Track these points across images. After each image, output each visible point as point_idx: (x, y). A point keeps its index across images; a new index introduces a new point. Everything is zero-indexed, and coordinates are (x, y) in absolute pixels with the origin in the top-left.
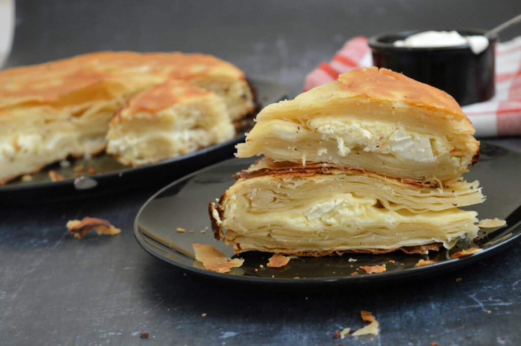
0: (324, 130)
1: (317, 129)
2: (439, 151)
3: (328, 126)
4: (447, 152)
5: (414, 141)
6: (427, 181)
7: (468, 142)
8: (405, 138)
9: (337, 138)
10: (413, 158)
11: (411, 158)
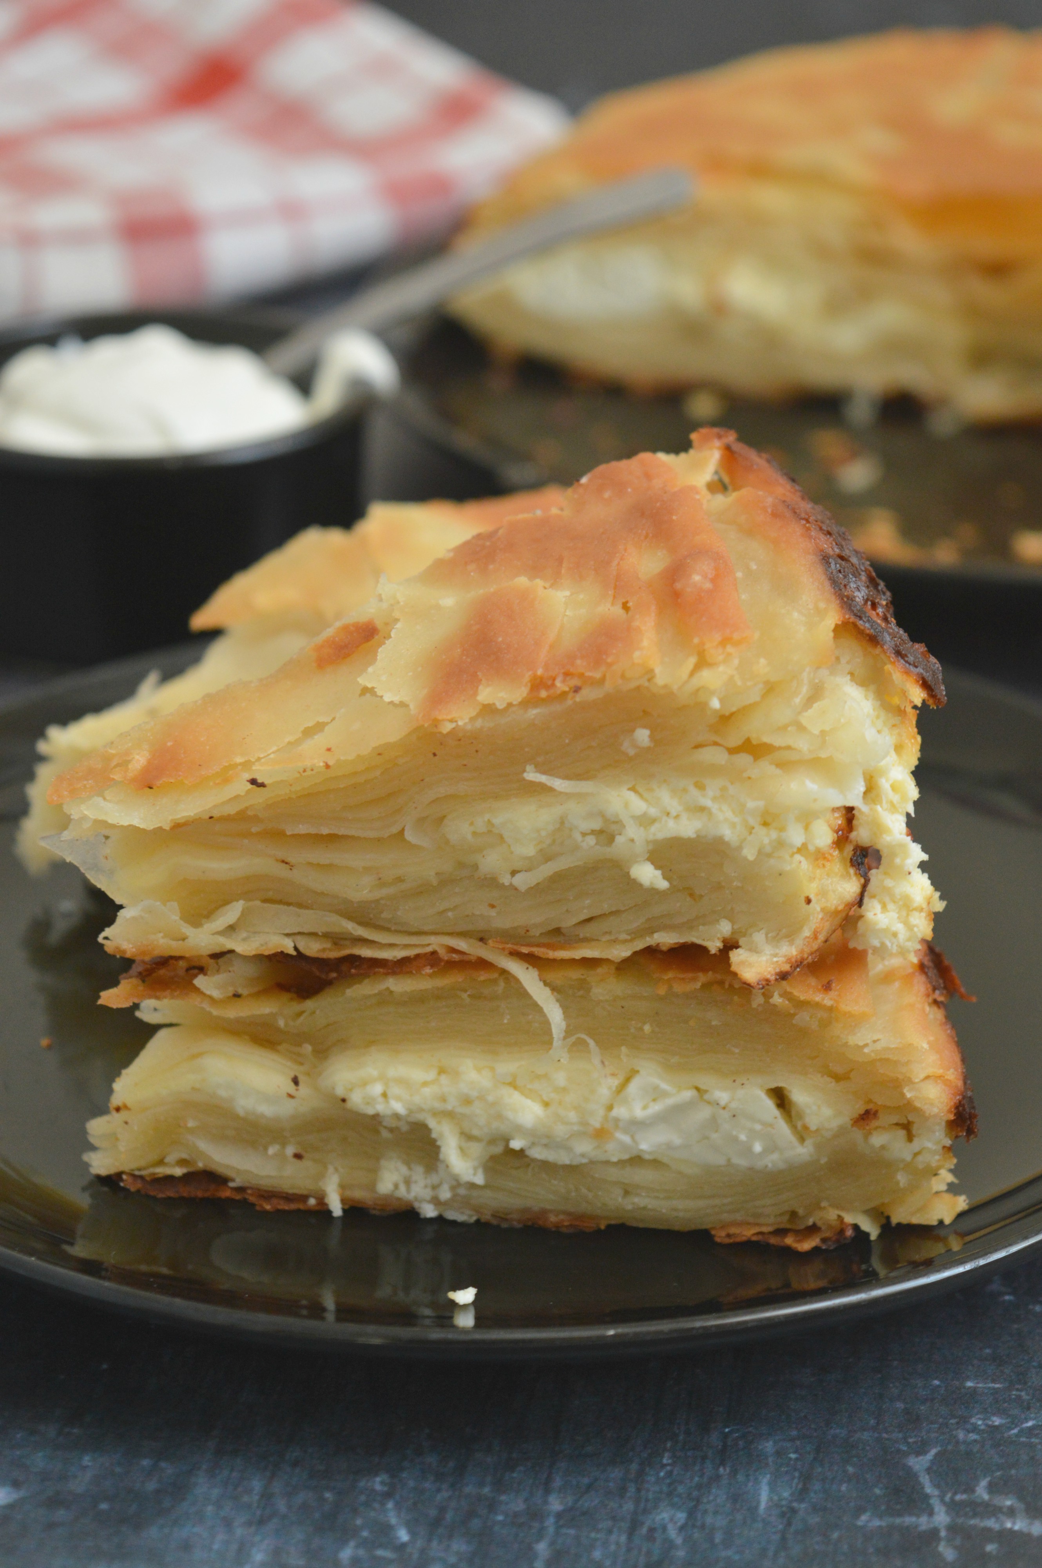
0: (369, 1101)
1: (344, 1100)
2: (813, 1127)
3: (377, 1089)
4: (845, 1119)
5: (709, 1103)
6: (810, 1222)
7: (910, 1081)
8: (670, 1101)
9: (432, 1123)
10: (729, 1160)
11: (721, 1161)
